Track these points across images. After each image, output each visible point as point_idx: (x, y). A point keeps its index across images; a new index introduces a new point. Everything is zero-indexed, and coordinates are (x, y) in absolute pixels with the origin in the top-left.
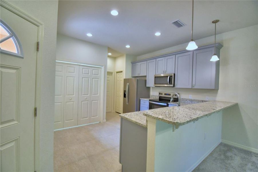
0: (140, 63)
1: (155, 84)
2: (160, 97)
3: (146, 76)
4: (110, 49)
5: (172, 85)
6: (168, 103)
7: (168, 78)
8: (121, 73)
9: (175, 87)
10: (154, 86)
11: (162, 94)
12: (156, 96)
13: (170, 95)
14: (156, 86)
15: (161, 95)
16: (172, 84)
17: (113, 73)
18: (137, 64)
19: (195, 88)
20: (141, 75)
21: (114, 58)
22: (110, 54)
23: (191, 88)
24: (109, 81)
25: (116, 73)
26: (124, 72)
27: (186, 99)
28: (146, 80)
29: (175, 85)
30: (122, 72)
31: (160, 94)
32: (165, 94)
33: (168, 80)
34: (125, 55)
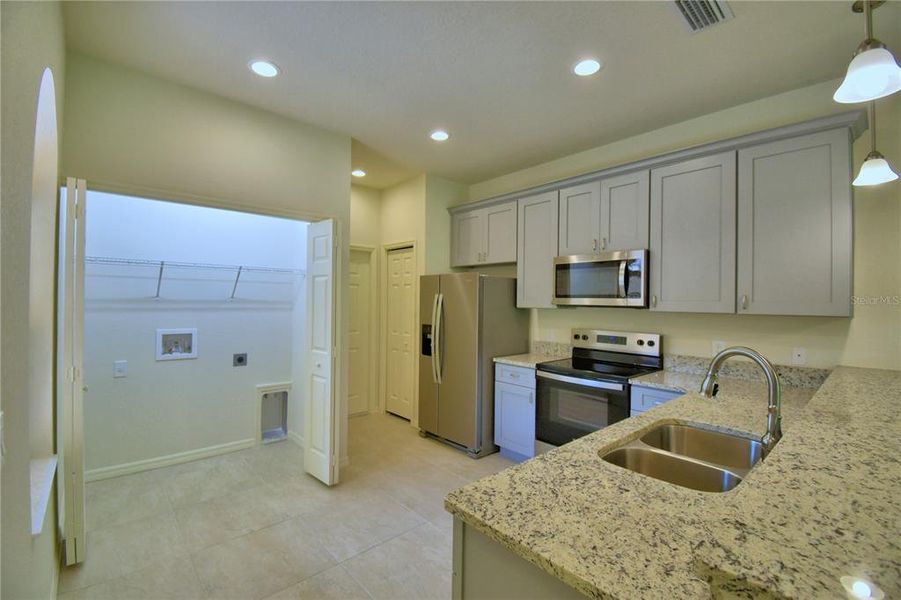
0: (486, 211)
1: (557, 296)
2: (576, 350)
3: (515, 264)
4: (361, 152)
5: (640, 302)
6: (630, 382)
7: (622, 272)
8: (406, 254)
9: (652, 309)
10: (551, 306)
11: (585, 338)
12: (557, 344)
13: (623, 341)
14: (560, 306)
15: (581, 344)
16: (637, 295)
17: (374, 255)
18: (473, 213)
19: (750, 311)
20: (490, 260)
21: (377, 193)
22: (359, 174)
23: (733, 312)
24: (357, 285)
25: (384, 253)
26: (420, 249)
27: (698, 359)
28: (516, 280)
29: (652, 300)
30: (412, 247)
31: (576, 337)
32: (601, 339)
33: (622, 279)
34: (424, 178)
